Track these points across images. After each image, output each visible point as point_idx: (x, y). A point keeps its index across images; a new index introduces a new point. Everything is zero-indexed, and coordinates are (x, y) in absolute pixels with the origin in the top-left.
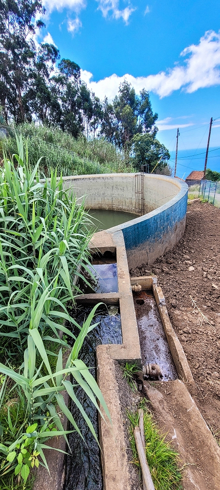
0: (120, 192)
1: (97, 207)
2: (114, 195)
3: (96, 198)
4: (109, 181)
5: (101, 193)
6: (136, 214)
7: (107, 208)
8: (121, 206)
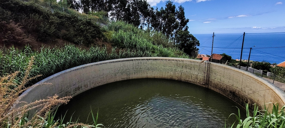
0: (188, 70)
1: (169, 77)
2: (183, 72)
3: (169, 72)
4: (180, 62)
5: (174, 69)
6: (200, 85)
7: (177, 79)
8: (187, 79)
